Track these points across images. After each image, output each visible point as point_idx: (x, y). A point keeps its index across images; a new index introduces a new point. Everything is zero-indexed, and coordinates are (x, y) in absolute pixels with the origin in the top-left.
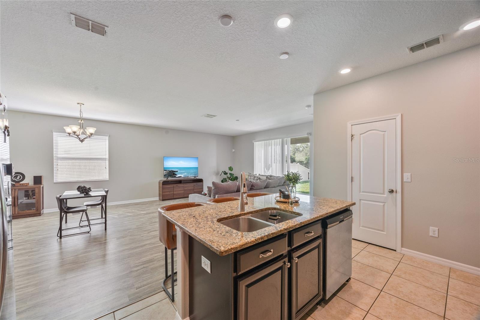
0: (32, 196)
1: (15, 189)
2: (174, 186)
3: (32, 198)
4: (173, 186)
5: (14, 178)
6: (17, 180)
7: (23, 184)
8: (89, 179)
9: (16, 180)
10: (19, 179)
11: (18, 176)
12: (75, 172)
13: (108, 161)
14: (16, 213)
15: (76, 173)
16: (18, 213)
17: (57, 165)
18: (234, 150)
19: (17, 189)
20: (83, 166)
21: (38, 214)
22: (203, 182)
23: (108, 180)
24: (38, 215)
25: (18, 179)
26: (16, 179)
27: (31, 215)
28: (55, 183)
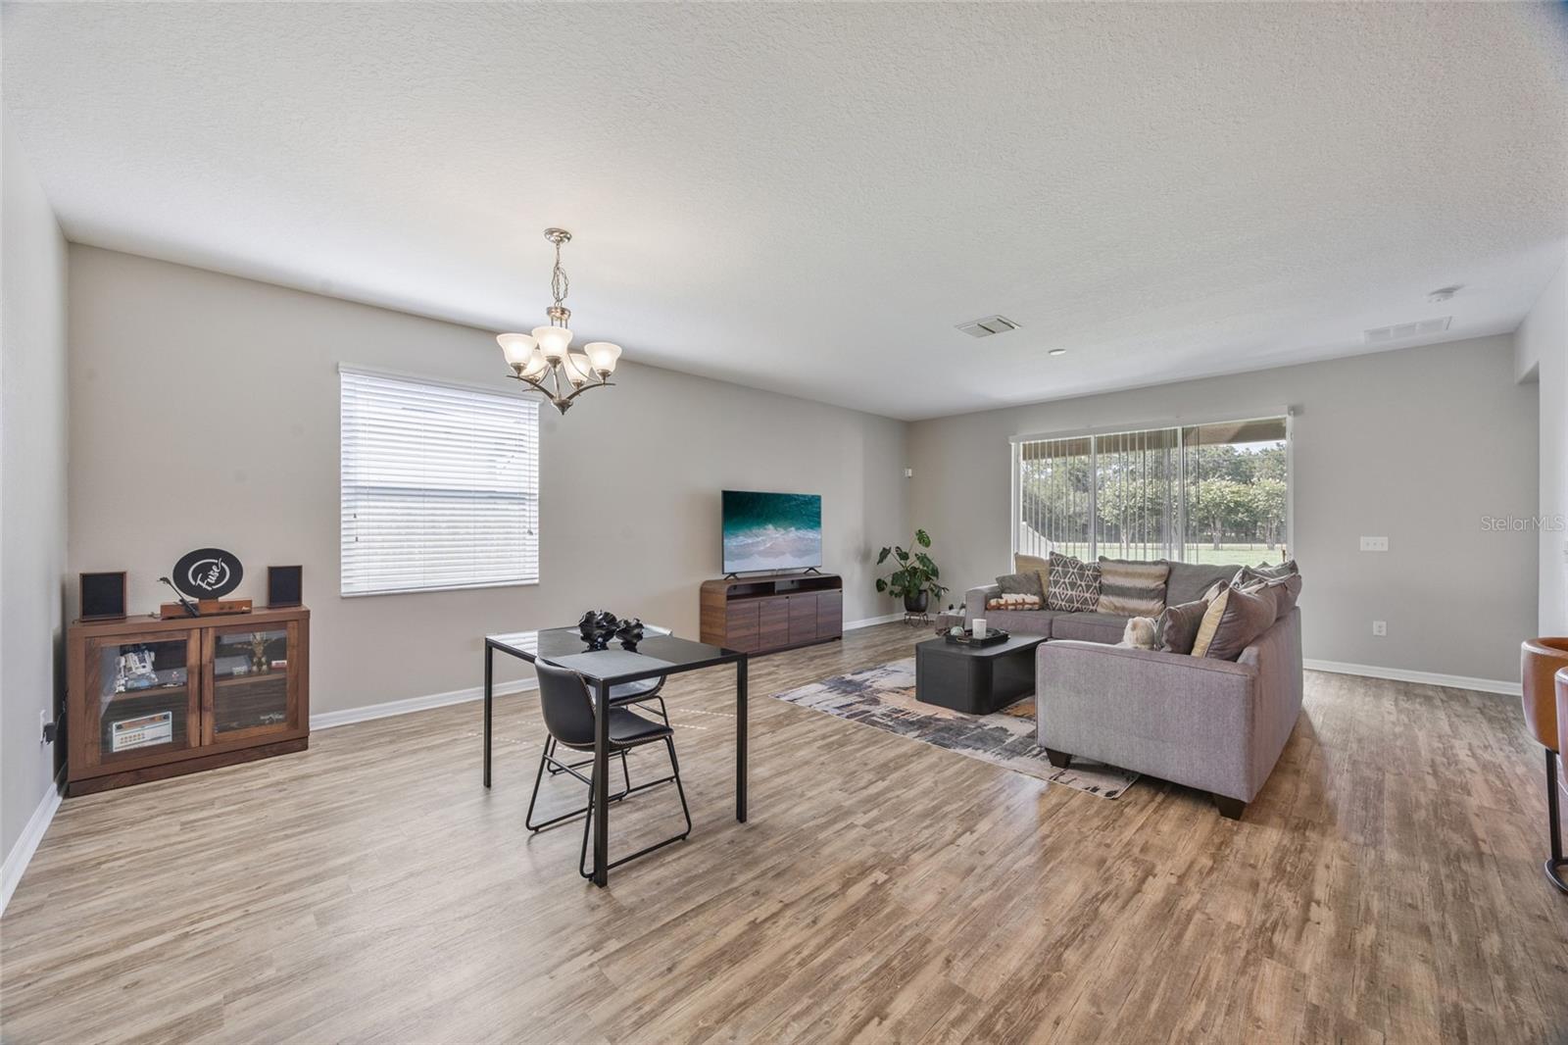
0: (263, 660)
1: (201, 629)
2: (762, 603)
3: (265, 667)
4: (756, 604)
5: (195, 578)
6: (209, 584)
7: (231, 604)
8: (471, 580)
9: (204, 585)
10: (218, 580)
11: (214, 568)
12: (416, 550)
13: (537, 503)
14: (207, 741)
15: (420, 553)
16: (214, 742)
17: (352, 518)
18: (910, 473)
19: (211, 631)
20: (444, 525)
21: (295, 740)
22: (840, 587)
23: (537, 581)
24: (297, 744)
25: (212, 579)
26: (202, 580)
27: (267, 749)
28: (343, 598)
